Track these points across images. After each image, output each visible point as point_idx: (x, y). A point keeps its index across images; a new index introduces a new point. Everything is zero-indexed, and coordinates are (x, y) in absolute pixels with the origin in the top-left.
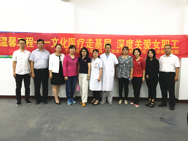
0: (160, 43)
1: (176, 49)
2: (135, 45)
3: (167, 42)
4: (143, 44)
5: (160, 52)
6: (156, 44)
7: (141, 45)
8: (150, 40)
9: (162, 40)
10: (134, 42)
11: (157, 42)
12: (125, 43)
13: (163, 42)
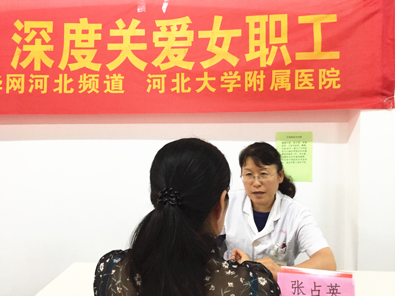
1: (327, 64)
2: (111, 47)
4: (151, 44)
6: (220, 42)
8: (186, 21)
10: (104, 32)
12: (57, 37)
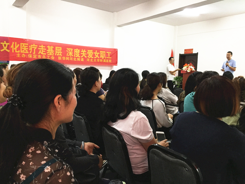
0: (99, 53)
1: (110, 59)
2: (81, 54)
3: (104, 53)
4: (87, 54)
5: (100, 61)
6: (97, 54)
7: (86, 54)
8: (92, 51)
9: (101, 52)
10: (80, 51)
11: (97, 52)
12: (73, 51)
13: (101, 53)
